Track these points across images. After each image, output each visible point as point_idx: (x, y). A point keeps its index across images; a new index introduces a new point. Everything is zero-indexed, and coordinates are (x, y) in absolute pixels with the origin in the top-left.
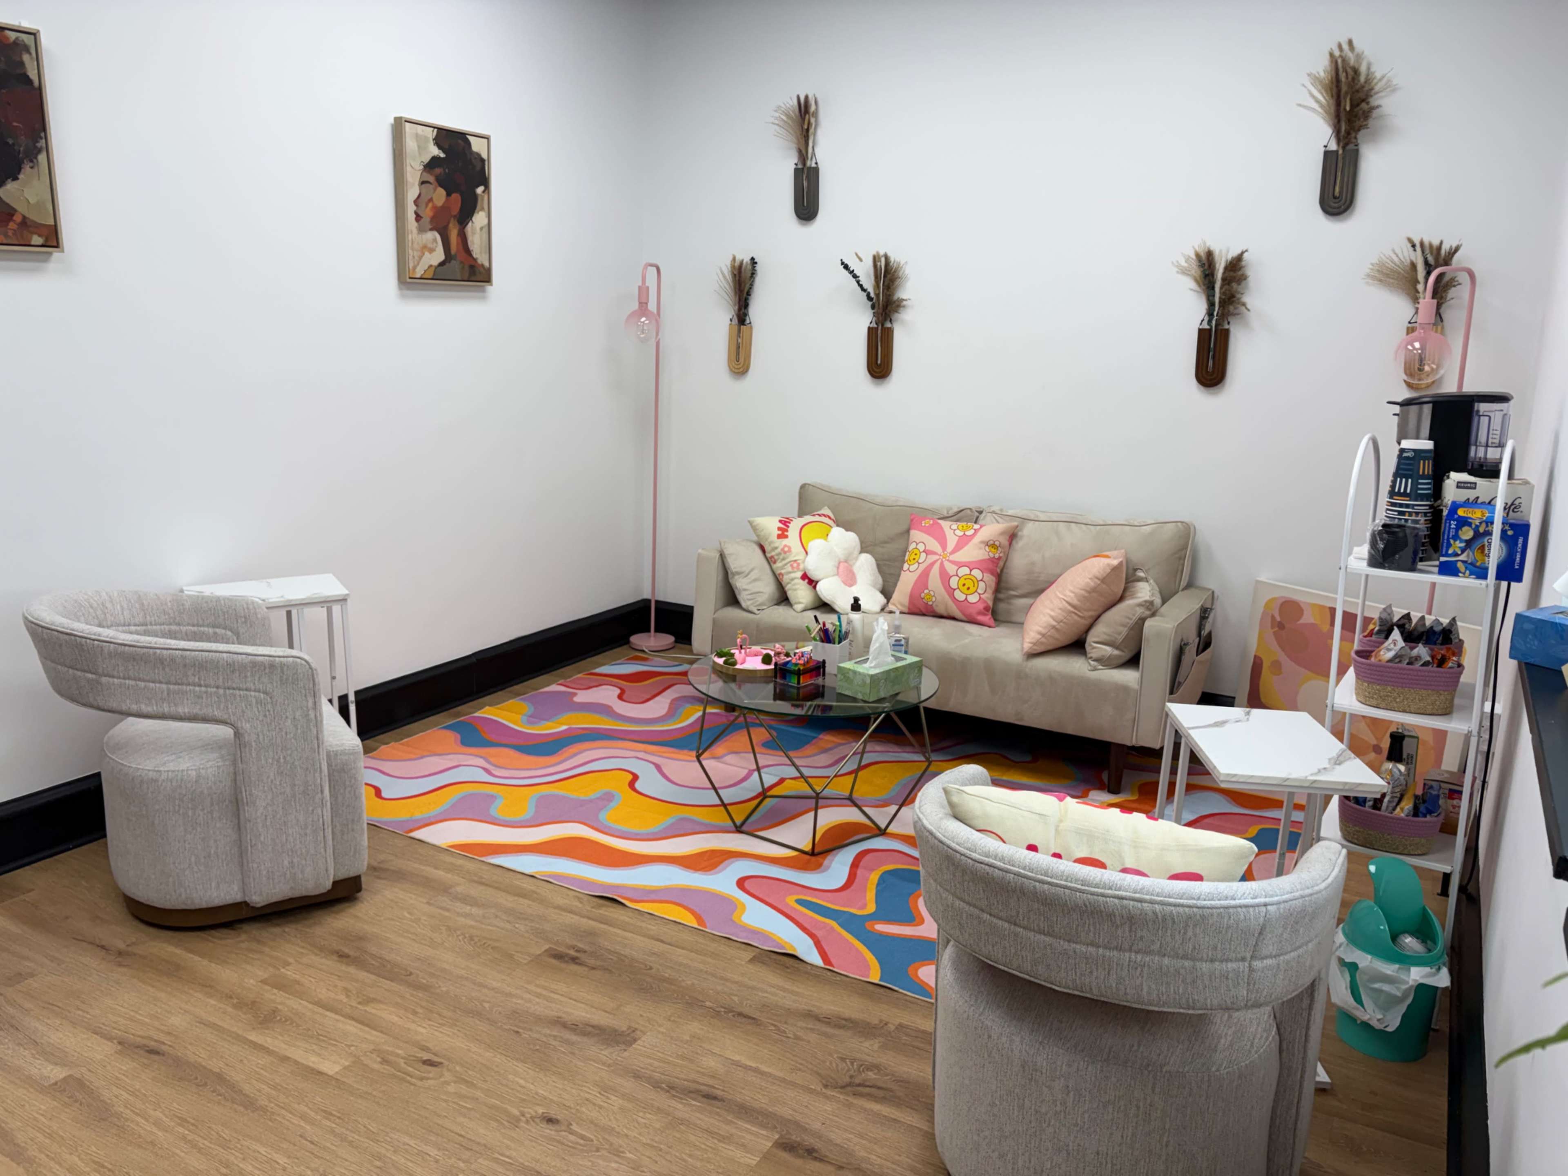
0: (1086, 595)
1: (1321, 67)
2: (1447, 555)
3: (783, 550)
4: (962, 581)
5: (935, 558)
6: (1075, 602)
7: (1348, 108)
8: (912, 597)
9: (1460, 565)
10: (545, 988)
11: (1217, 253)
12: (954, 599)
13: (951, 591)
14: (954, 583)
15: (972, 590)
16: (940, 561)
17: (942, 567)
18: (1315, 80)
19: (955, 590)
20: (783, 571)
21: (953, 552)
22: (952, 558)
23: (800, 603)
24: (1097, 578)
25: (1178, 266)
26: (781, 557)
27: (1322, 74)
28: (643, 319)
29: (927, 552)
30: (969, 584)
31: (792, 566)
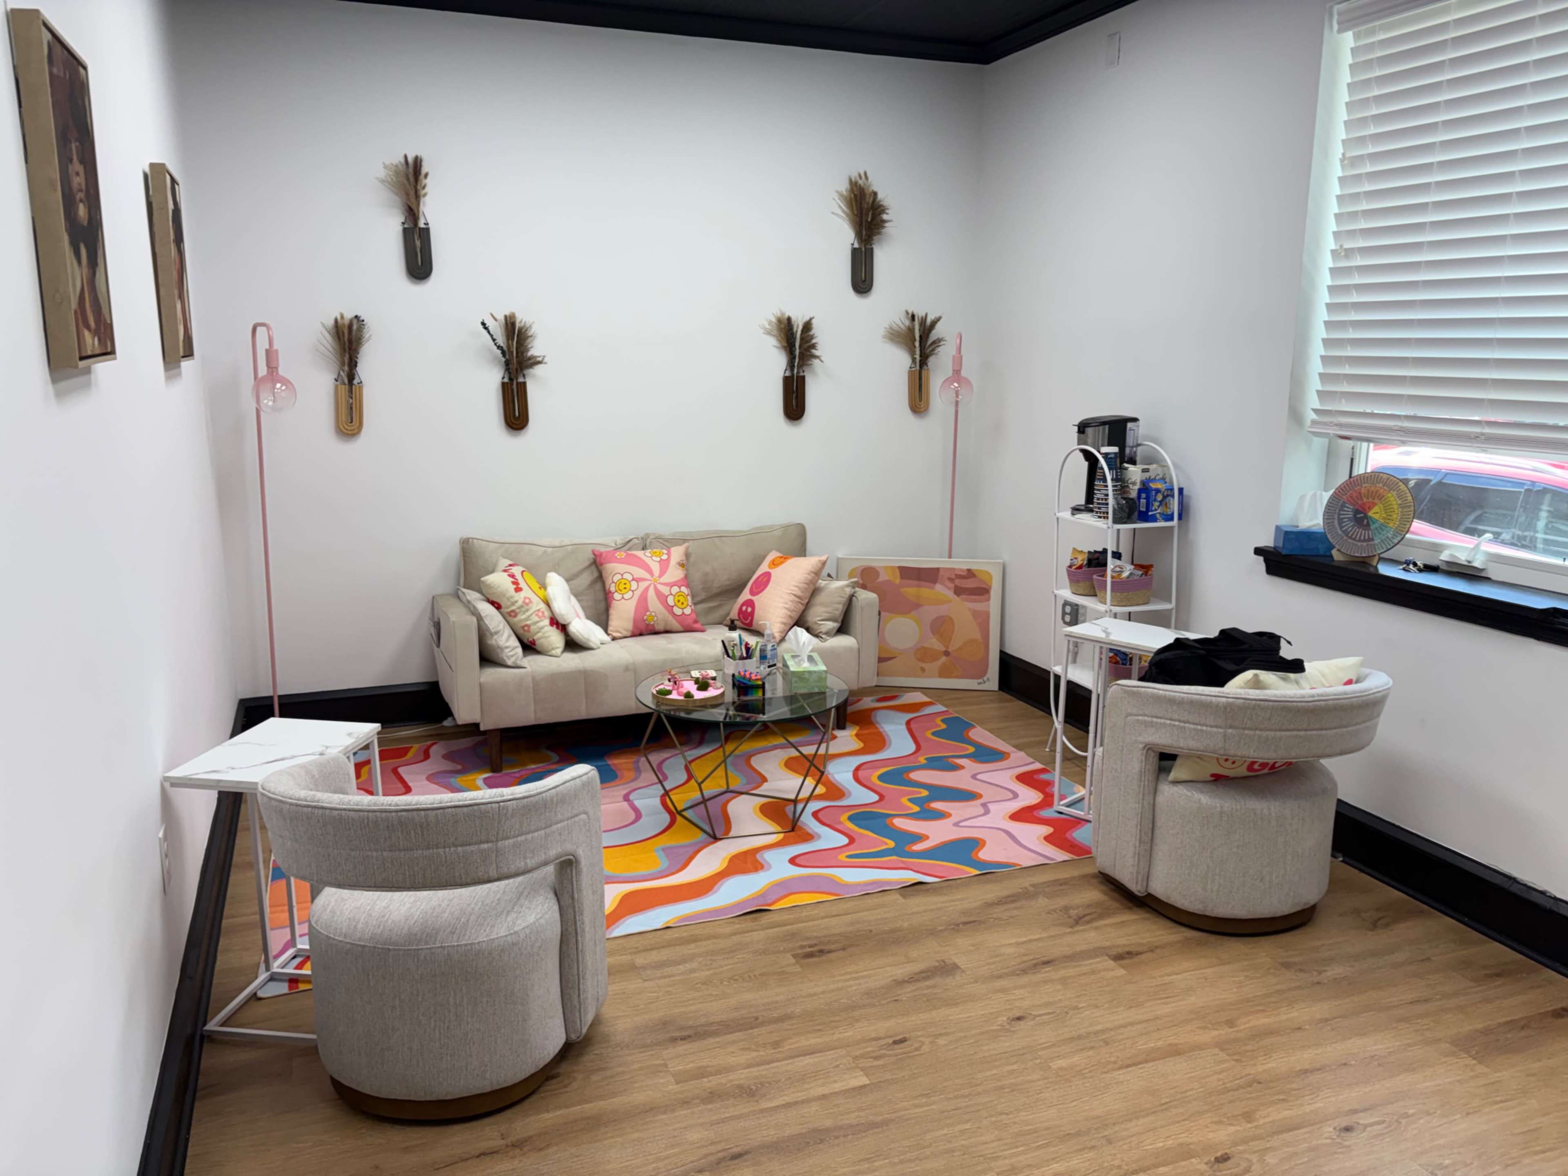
0: (806, 586)
1: (844, 187)
2: (1152, 511)
3: (524, 602)
4: (677, 598)
5: (646, 583)
6: (799, 593)
7: (869, 220)
8: (635, 622)
9: (1158, 516)
10: (846, 973)
11: (793, 319)
12: (674, 615)
13: (670, 609)
14: (670, 600)
15: (685, 603)
16: (652, 587)
17: (656, 589)
18: (841, 195)
19: (673, 607)
20: (528, 623)
21: (660, 576)
22: (663, 580)
23: (557, 648)
24: (812, 572)
25: (765, 329)
26: (523, 609)
27: (845, 193)
28: (278, 385)
29: (638, 580)
30: (682, 599)
31: (537, 615)
